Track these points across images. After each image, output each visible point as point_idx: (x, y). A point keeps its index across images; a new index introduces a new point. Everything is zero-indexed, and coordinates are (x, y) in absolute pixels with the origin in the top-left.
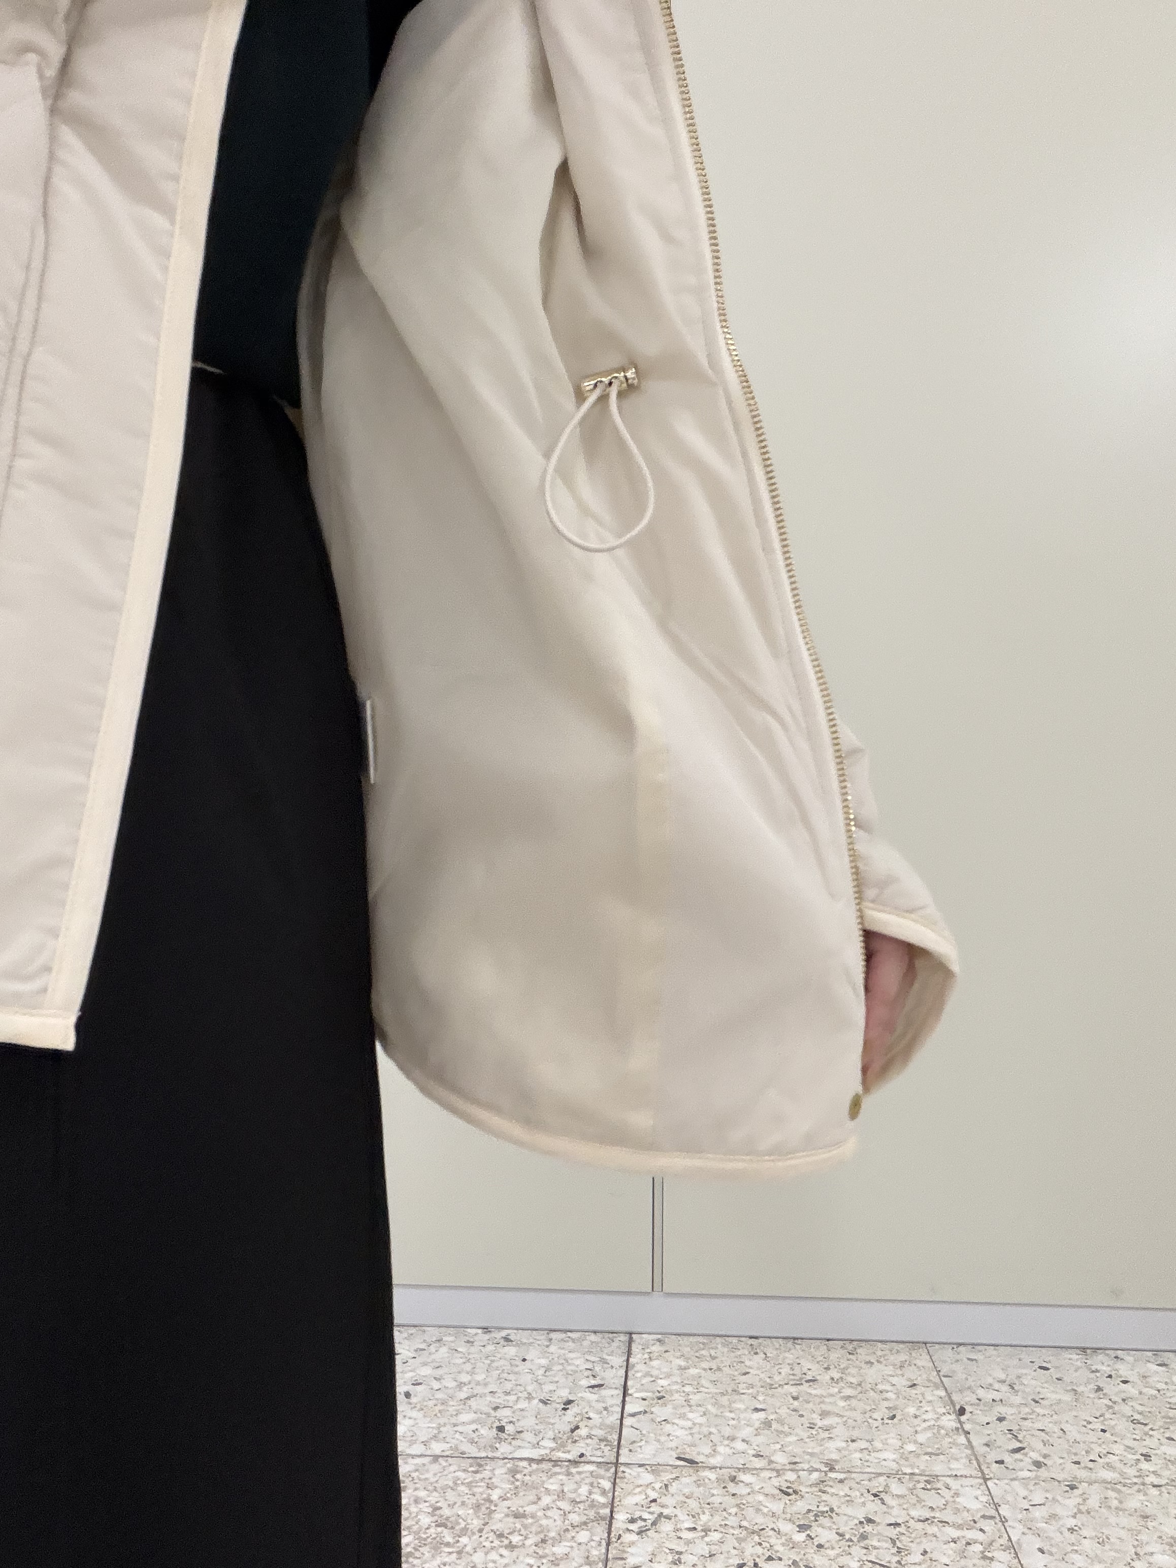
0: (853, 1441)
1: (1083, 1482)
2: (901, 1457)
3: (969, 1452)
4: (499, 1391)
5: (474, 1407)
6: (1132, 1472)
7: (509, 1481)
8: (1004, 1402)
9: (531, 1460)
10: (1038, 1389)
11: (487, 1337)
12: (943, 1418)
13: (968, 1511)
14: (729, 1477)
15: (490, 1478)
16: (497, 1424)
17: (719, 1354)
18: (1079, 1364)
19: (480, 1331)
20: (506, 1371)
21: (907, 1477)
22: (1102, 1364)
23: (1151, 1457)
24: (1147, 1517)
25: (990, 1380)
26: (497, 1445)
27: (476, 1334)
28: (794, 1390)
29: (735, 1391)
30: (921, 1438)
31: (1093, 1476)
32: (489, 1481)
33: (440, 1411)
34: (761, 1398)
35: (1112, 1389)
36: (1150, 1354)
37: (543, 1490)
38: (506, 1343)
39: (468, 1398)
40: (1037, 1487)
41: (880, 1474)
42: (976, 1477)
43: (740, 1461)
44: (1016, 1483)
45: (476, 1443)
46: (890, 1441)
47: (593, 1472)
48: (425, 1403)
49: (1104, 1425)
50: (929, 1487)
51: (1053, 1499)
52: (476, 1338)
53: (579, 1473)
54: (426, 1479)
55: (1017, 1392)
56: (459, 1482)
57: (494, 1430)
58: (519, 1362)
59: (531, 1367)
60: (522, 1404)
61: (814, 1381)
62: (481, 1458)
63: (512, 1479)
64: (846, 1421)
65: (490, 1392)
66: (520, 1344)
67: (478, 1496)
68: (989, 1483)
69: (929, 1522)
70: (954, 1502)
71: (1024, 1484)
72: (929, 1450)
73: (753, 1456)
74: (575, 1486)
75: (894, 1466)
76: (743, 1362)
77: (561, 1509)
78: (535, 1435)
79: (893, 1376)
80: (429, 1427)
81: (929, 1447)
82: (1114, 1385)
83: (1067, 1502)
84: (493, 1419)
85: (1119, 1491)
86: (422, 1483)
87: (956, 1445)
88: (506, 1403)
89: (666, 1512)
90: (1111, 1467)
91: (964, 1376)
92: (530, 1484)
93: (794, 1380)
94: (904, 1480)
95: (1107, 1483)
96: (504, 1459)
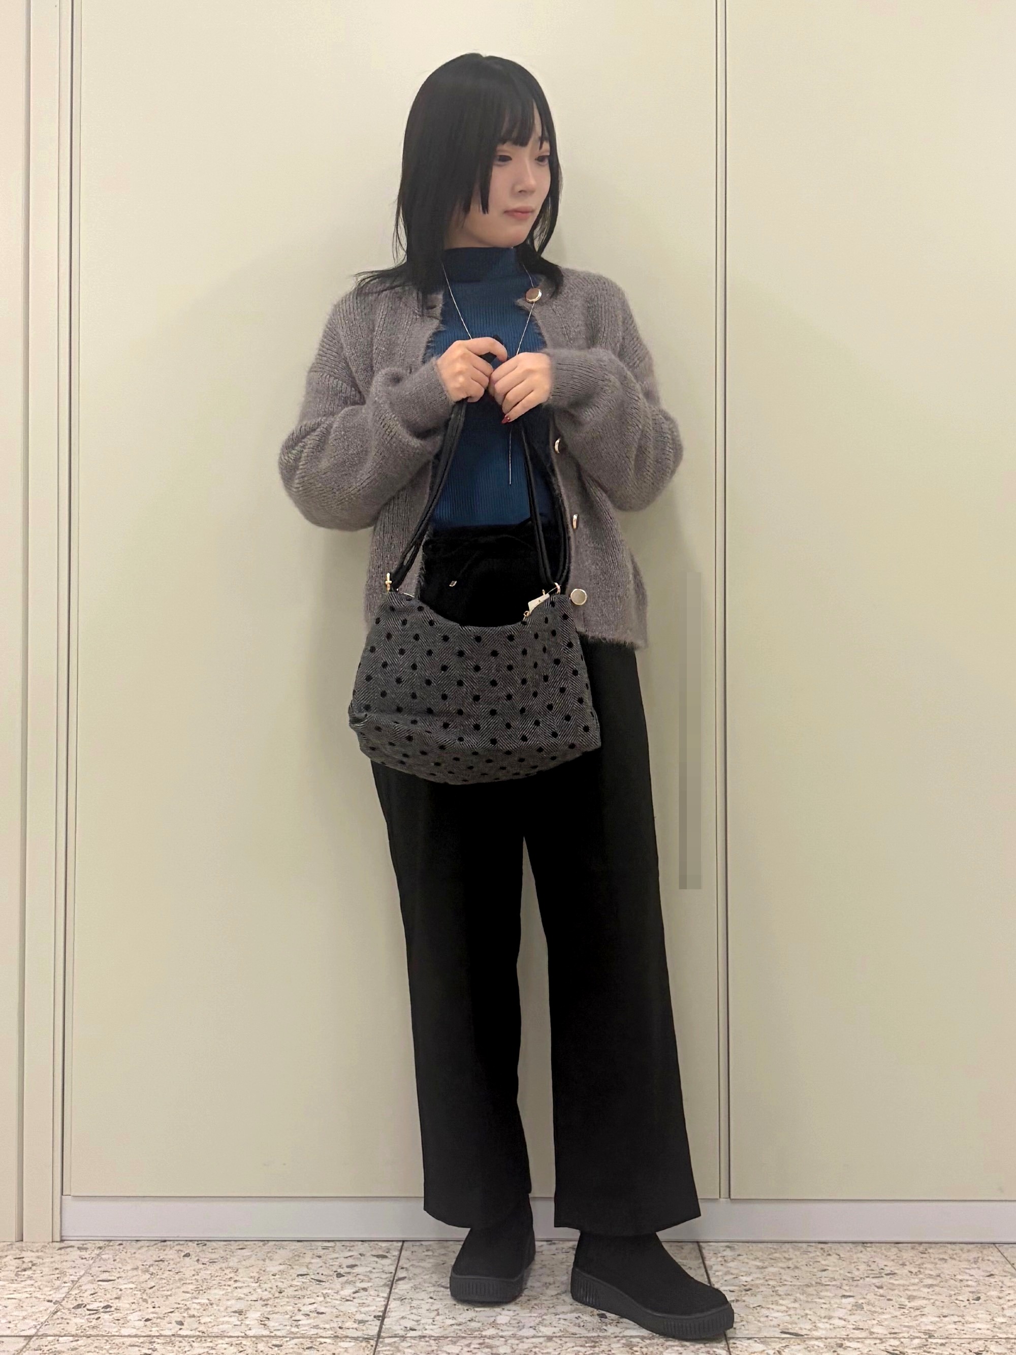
0: (944, 1317)
2: (994, 1327)
11: (553, 1247)
14: (837, 1344)
17: (791, 1257)
21: (1004, 1340)
26: (605, 1327)
28: (875, 1281)
29: (820, 1283)
30: (1008, 1313)
33: (535, 1304)
34: (847, 1288)
43: (843, 1333)
45: (583, 1326)
46: (979, 1316)
57: (596, 1317)
61: (895, 1274)
62: (592, 1337)
64: (934, 1303)
73: (854, 1329)
75: (989, 1332)
76: (819, 1262)
79: (969, 1269)
80: (531, 1316)
93: (874, 1274)
94: (1000, 1343)
96: (616, 1337)
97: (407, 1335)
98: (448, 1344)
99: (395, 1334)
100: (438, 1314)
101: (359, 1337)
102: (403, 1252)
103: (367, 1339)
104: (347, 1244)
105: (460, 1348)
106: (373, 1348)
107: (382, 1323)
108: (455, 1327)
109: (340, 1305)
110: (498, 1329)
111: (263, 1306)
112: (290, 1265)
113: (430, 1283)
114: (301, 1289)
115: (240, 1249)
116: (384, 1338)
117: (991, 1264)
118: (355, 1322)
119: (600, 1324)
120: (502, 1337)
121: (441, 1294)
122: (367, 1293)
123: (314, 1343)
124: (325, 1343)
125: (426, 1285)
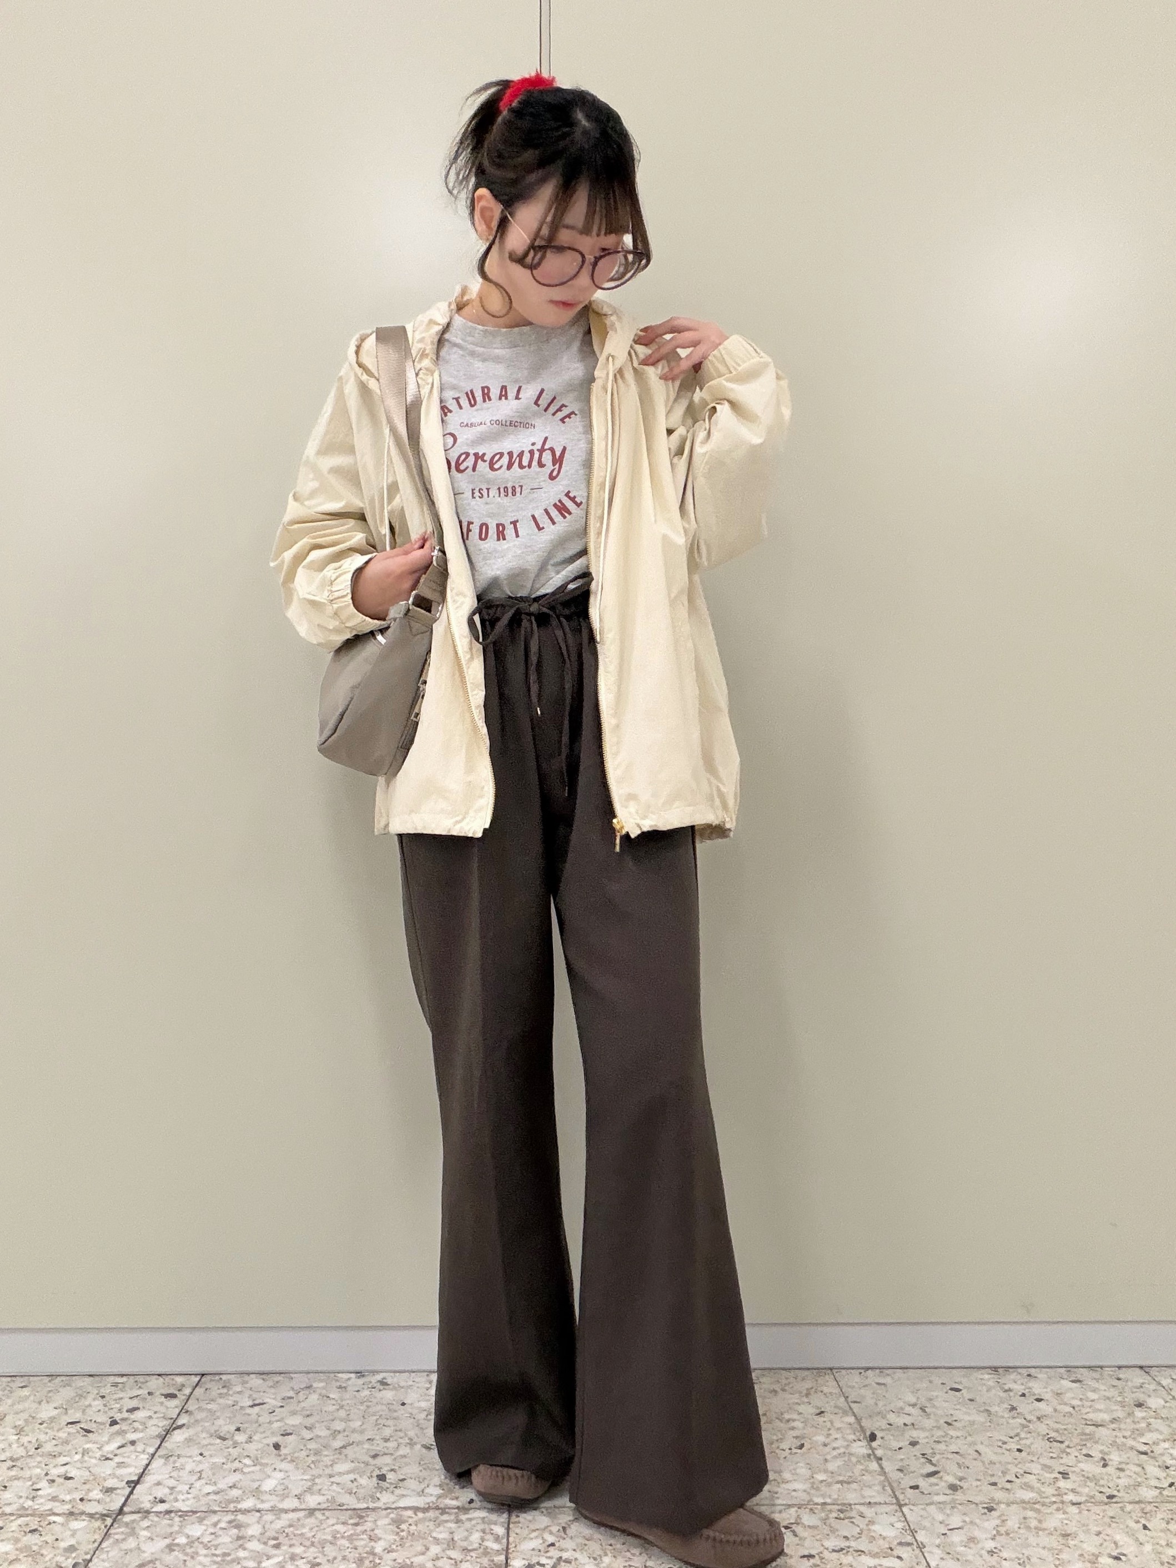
1: (1001, 1503)
2: (812, 1487)
3: (882, 1478)
4: (377, 1437)
5: (349, 1457)
6: (1050, 1491)
7: (392, 1531)
8: (916, 1427)
9: (416, 1509)
10: (952, 1412)
11: (361, 1381)
12: (855, 1445)
13: (884, 1538)
15: (373, 1530)
16: (377, 1472)
18: (991, 1383)
19: (353, 1375)
20: (384, 1416)
21: (819, 1507)
22: (1015, 1383)
23: (1068, 1474)
24: (1068, 1535)
25: (901, 1404)
26: (378, 1495)
27: (349, 1379)
30: (832, 1466)
31: (1011, 1497)
32: (372, 1534)
33: (313, 1462)
35: (1025, 1407)
36: (1063, 1370)
37: (431, 1539)
38: (382, 1387)
39: (344, 1447)
40: (955, 1510)
41: (789, 1506)
42: (893, 1504)
44: (933, 1507)
45: (355, 1494)
46: (798, 1471)
47: (484, 1518)
48: (296, 1455)
49: (1020, 1444)
50: (842, 1516)
51: (971, 1522)
52: (350, 1383)
53: (470, 1520)
54: (302, 1534)
55: (930, 1414)
56: (338, 1536)
57: (375, 1479)
58: (397, 1406)
59: (410, 1410)
60: (404, 1451)
62: (360, 1509)
63: (398, 1530)
65: (369, 1439)
66: (397, 1388)
67: (360, 1550)
68: (905, 1509)
69: (844, 1551)
70: (869, 1530)
71: (940, 1508)
72: (841, 1478)
74: (466, 1533)
75: (805, 1497)
77: (451, 1559)
78: (420, 1482)
79: (800, 1404)
80: (302, 1480)
81: (840, 1475)
82: (1028, 1404)
83: (986, 1524)
84: (372, 1468)
85: (1038, 1511)
86: (297, 1538)
87: (870, 1472)
88: (386, 1451)
89: (565, 1555)
90: (1029, 1486)
91: (872, 1402)
92: (416, 1533)
94: (816, 1511)
95: (1023, 1502)
96: (386, 1509)
97: (153, 1510)
98: (193, 1523)
99: (140, 1509)
100: (200, 1478)
101: (97, 1513)
102: (197, 1389)
103: (103, 1516)
104: (141, 1379)
105: (204, 1528)
106: (105, 1531)
107: (131, 1493)
108: (213, 1497)
109: (96, 1465)
110: (259, 1499)
111: (8, 1469)
112: (66, 1409)
113: (207, 1432)
114: (62, 1444)
115: (22, 1387)
116: (126, 1514)
117: (823, 1397)
118: (101, 1491)
119: (374, 1490)
120: (258, 1511)
121: (212, 1448)
122: (132, 1448)
123: (41, 1524)
124: (54, 1522)
125: (204, 1435)
